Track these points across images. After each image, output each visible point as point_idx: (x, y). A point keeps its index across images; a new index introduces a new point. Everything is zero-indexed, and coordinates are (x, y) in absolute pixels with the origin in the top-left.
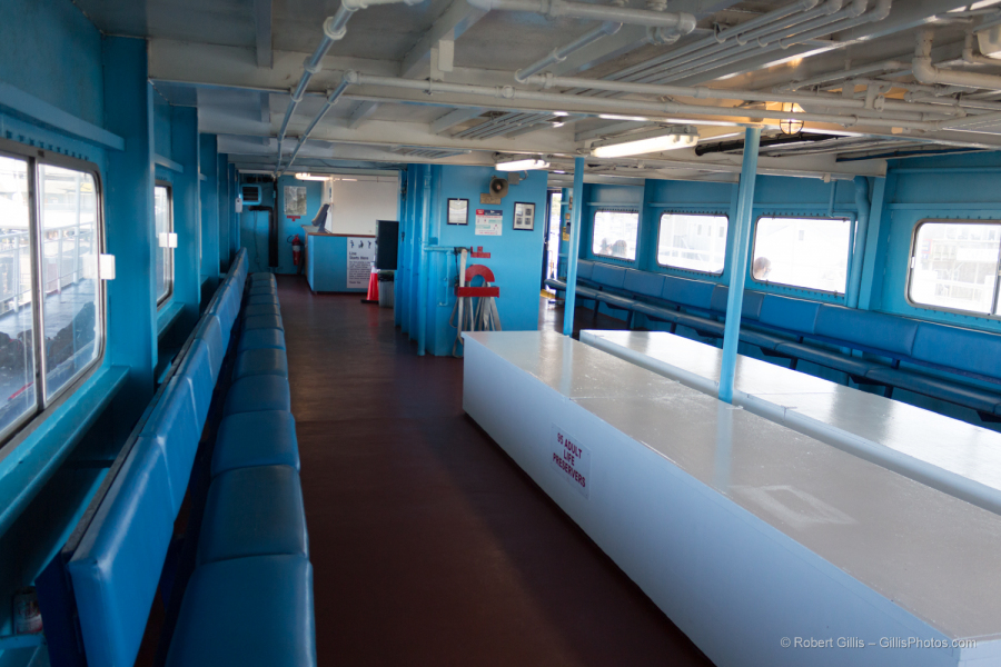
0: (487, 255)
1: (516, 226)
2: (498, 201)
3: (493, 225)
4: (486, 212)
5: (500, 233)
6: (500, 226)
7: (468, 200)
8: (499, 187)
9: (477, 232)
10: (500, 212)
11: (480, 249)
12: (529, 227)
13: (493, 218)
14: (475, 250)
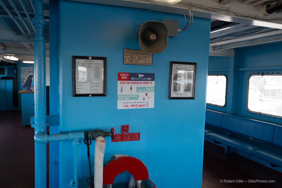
0: (136, 137)
1: (173, 95)
2: (149, 60)
3: (142, 95)
4: (132, 77)
5: (152, 105)
6: (152, 95)
7: (104, 59)
8: (153, 37)
9: (121, 105)
10: (150, 76)
11: (125, 128)
12: (189, 95)
13: (142, 85)
14: (118, 131)
